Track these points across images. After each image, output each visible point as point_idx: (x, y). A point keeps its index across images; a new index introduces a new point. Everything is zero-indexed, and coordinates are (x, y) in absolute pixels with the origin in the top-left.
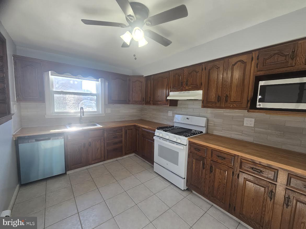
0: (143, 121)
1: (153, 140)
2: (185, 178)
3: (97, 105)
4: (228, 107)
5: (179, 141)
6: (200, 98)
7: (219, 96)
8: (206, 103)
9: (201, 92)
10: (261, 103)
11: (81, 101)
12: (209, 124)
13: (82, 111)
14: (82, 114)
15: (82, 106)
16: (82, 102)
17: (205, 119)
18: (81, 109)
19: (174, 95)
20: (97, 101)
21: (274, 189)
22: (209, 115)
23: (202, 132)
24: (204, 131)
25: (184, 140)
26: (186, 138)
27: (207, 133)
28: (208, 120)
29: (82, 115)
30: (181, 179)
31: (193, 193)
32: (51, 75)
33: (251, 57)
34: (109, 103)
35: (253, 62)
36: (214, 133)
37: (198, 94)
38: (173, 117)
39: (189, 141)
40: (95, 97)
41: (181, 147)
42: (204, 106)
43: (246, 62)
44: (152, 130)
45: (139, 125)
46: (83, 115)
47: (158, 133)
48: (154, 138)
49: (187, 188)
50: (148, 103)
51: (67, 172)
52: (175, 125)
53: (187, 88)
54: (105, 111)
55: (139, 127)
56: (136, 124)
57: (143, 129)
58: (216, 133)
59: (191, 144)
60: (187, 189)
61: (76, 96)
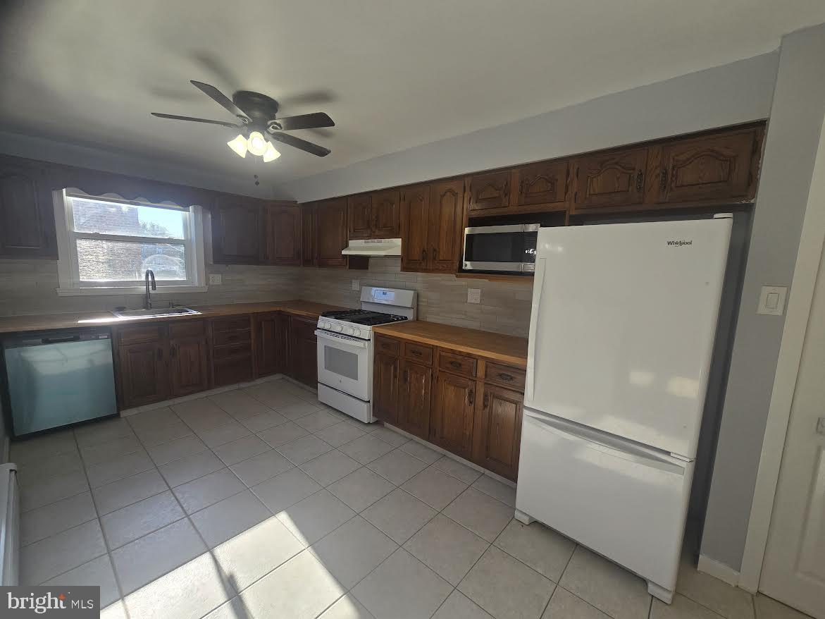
0: (300, 303)
1: (315, 338)
2: (369, 402)
3: (188, 268)
4: (437, 269)
5: (357, 334)
6: (398, 252)
7: (424, 251)
8: (409, 262)
9: (398, 242)
10: (468, 263)
11: (146, 257)
12: (420, 303)
13: (150, 279)
14: (150, 287)
15: (150, 269)
16: (150, 258)
17: (412, 292)
18: (147, 276)
19: (357, 247)
20: (187, 256)
21: (474, 387)
22: (419, 286)
23: (406, 318)
24: (410, 315)
25: (366, 331)
26: (369, 328)
27: (417, 319)
28: (417, 297)
29: (150, 289)
30: (363, 404)
31: (386, 428)
32: (68, 195)
33: (463, 186)
34: (216, 262)
35: (466, 195)
36: (428, 320)
37: (394, 246)
38: (360, 291)
39: (375, 332)
40: (182, 249)
41: (360, 344)
42: (404, 269)
43: (457, 193)
44: (311, 318)
45: (289, 310)
46: (154, 288)
47: (324, 322)
48: (316, 332)
49: (375, 419)
50: (308, 262)
51: (121, 412)
52: (364, 307)
53: (377, 233)
54: (207, 279)
55: (289, 315)
56: (282, 309)
57: (298, 318)
58: (431, 319)
59: (378, 338)
60: (376, 423)
61: (134, 246)
